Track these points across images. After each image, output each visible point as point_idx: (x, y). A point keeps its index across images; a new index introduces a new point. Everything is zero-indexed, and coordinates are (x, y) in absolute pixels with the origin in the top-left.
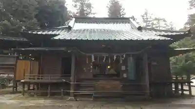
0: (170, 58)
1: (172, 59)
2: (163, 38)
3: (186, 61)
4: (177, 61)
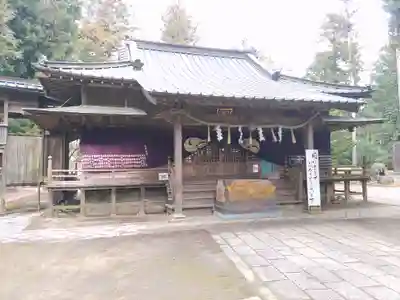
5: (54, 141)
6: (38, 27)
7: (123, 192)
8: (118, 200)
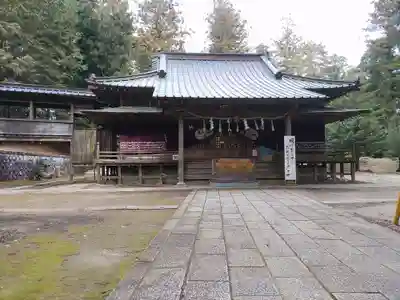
0: (327, 126)
1: (331, 128)
2: (315, 95)
3: (356, 130)
4: (339, 131)
5: (104, 133)
6: (99, 44)
7: (148, 168)
8: (143, 174)
